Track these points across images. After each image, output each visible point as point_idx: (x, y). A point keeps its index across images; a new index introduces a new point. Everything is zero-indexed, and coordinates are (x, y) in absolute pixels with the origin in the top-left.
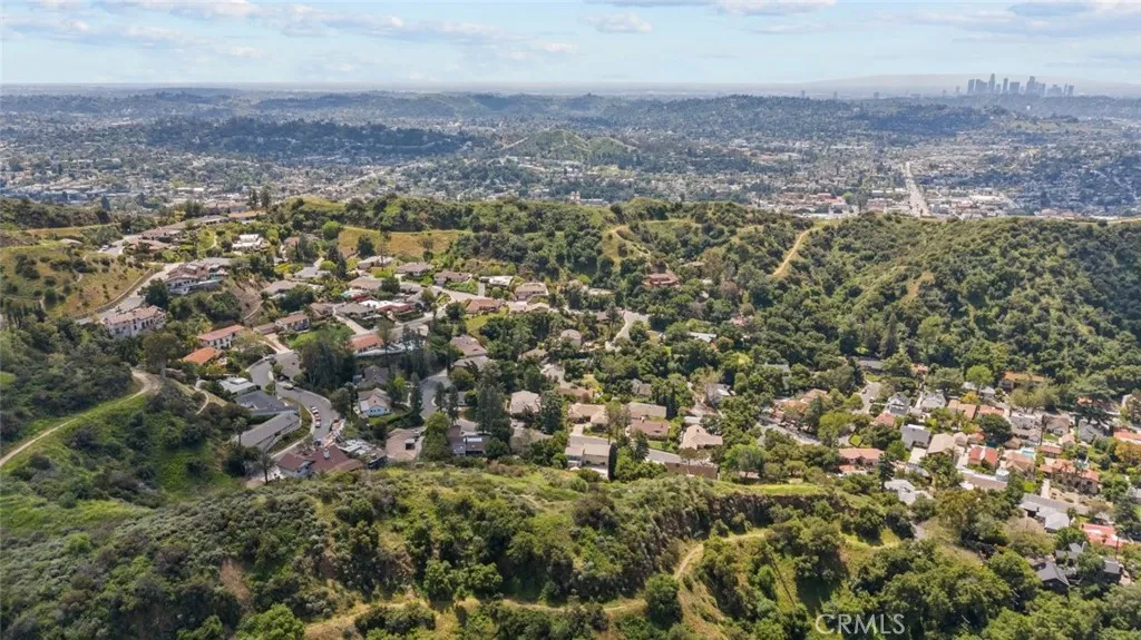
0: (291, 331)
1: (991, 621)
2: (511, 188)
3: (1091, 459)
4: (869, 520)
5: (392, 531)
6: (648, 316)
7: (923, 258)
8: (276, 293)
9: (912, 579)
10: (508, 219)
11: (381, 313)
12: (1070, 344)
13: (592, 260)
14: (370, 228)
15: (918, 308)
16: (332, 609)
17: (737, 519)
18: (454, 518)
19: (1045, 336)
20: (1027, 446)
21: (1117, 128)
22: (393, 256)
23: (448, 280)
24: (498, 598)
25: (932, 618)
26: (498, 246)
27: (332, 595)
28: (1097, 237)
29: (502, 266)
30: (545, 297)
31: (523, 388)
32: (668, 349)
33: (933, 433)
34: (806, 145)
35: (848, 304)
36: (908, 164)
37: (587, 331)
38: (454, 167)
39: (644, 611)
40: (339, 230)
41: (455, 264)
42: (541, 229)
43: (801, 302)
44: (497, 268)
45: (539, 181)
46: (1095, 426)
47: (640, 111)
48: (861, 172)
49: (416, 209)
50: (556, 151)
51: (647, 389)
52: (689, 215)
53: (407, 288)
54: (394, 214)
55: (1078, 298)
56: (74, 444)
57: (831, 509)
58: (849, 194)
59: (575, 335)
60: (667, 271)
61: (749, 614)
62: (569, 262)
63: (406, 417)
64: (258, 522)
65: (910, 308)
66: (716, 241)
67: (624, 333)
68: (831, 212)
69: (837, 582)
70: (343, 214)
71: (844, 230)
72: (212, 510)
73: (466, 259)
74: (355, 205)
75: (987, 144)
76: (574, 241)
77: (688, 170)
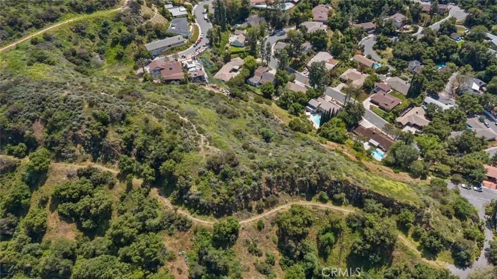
5: (116, 132)
16: (75, 159)
27: (77, 153)
56: (74, 30)
63: (246, 51)
64: (56, 106)
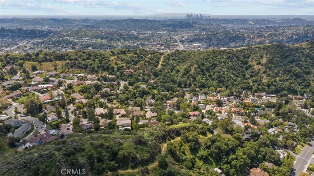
0: (16, 97)
1: (236, 151)
2: (69, 47)
3: (241, 107)
4: (204, 130)
5: (81, 157)
6: (127, 82)
7: (194, 61)
8: (7, 85)
9: (218, 144)
10: (80, 56)
11: (46, 89)
12: (230, 80)
13: (108, 67)
14: (34, 62)
15: (195, 74)
17: (172, 135)
18: (100, 150)
19: (225, 78)
20: (226, 106)
21: (221, 26)
22: (44, 70)
23: (65, 76)
24: (117, 171)
25: (223, 153)
26: (79, 65)
28: (232, 53)
29: (80, 71)
30: (96, 79)
31: (98, 107)
32: (135, 90)
33: (205, 106)
34: (150, 32)
35: (177, 74)
36: (177, 36)
37: (112, 88)
38: (49, 41)
39: (158, 166)
40: (23, 63)
41: (65, 71)
42: (91, 59)
43: (166, 74)
44: (79, 71)
45: (78, 44)
46: (239, 99)
47: (103, 23)
48: (166, 39)
49: (49, 55)
50: (81, 35)
51: (132, 103)
52: (132, 53)
53: (52, 80)
54: (42, 57)
55: (230, 69)
57: (194, 129)
58: (164, 45)
59: (108, 89)
60: (130, 69)
61: (182, 161)
62: (101, 68)
63: (64, 120)
64: (37, 162)
65: (193, 74)
66: (141, 60)
67: (122, 87)
68: (161, 50)
69: (199, 148)
70: (24, 58)
71: (172, 55)
72: (20, 161)
73: (68, 69)
74: (28, 55)
75: (194, 31)
76: (102, 62)
77: (121, 40)
